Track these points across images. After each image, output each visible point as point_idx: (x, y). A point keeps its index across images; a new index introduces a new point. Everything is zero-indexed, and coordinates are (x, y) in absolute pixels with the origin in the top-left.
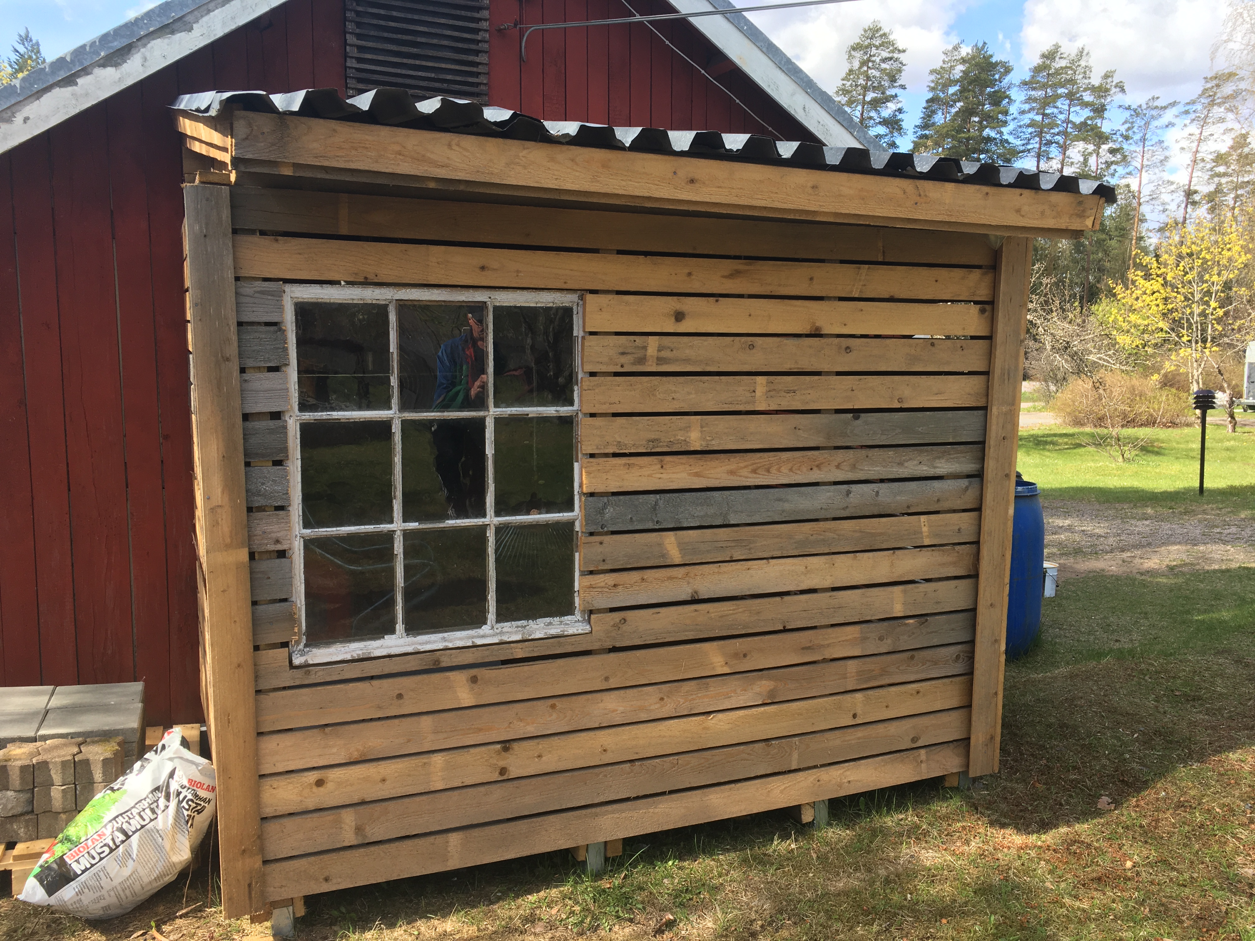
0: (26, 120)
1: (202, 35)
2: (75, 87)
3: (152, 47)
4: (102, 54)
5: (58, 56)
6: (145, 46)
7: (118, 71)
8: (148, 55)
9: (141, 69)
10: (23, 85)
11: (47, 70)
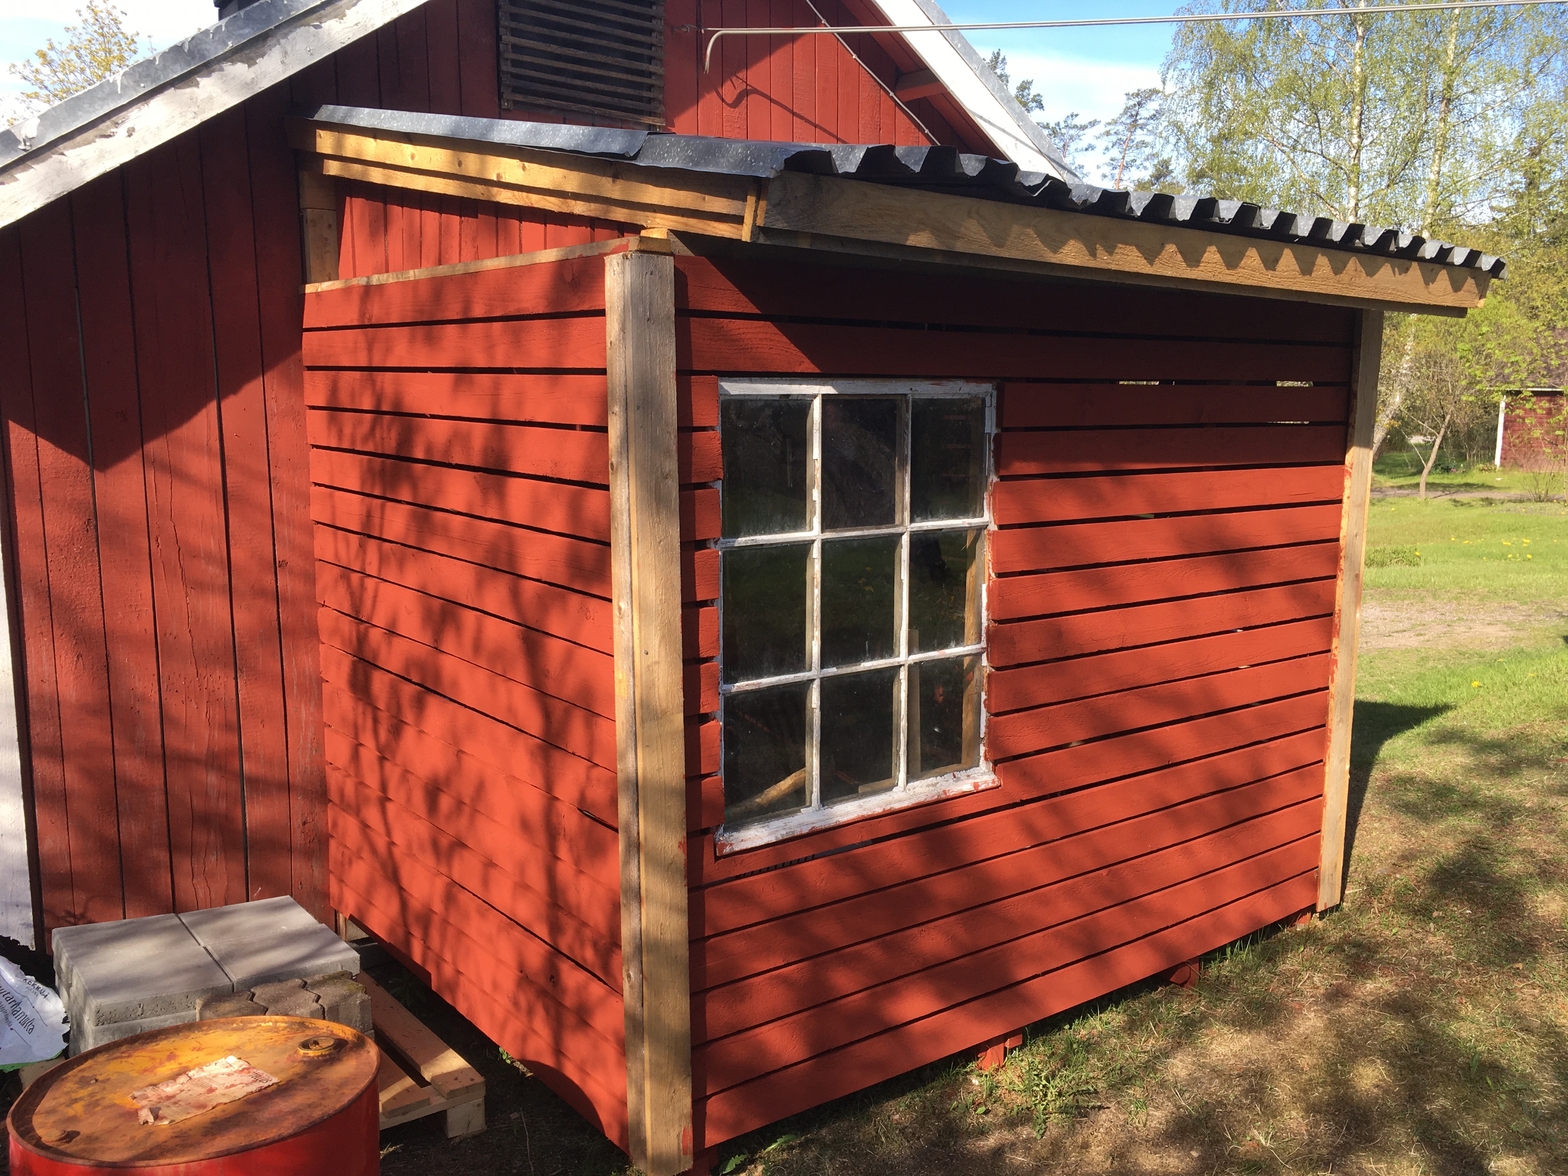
0: (130, 133)
1: (356, 25)
2: (195, 89)
3: (294, 38)
4: (230, 44)
5: (172, 44)
6: (285, 36)
7: (253, 69)
8: (289, 49)
9: (280, 68)
10: (125, 82)
11: (157, 63)
